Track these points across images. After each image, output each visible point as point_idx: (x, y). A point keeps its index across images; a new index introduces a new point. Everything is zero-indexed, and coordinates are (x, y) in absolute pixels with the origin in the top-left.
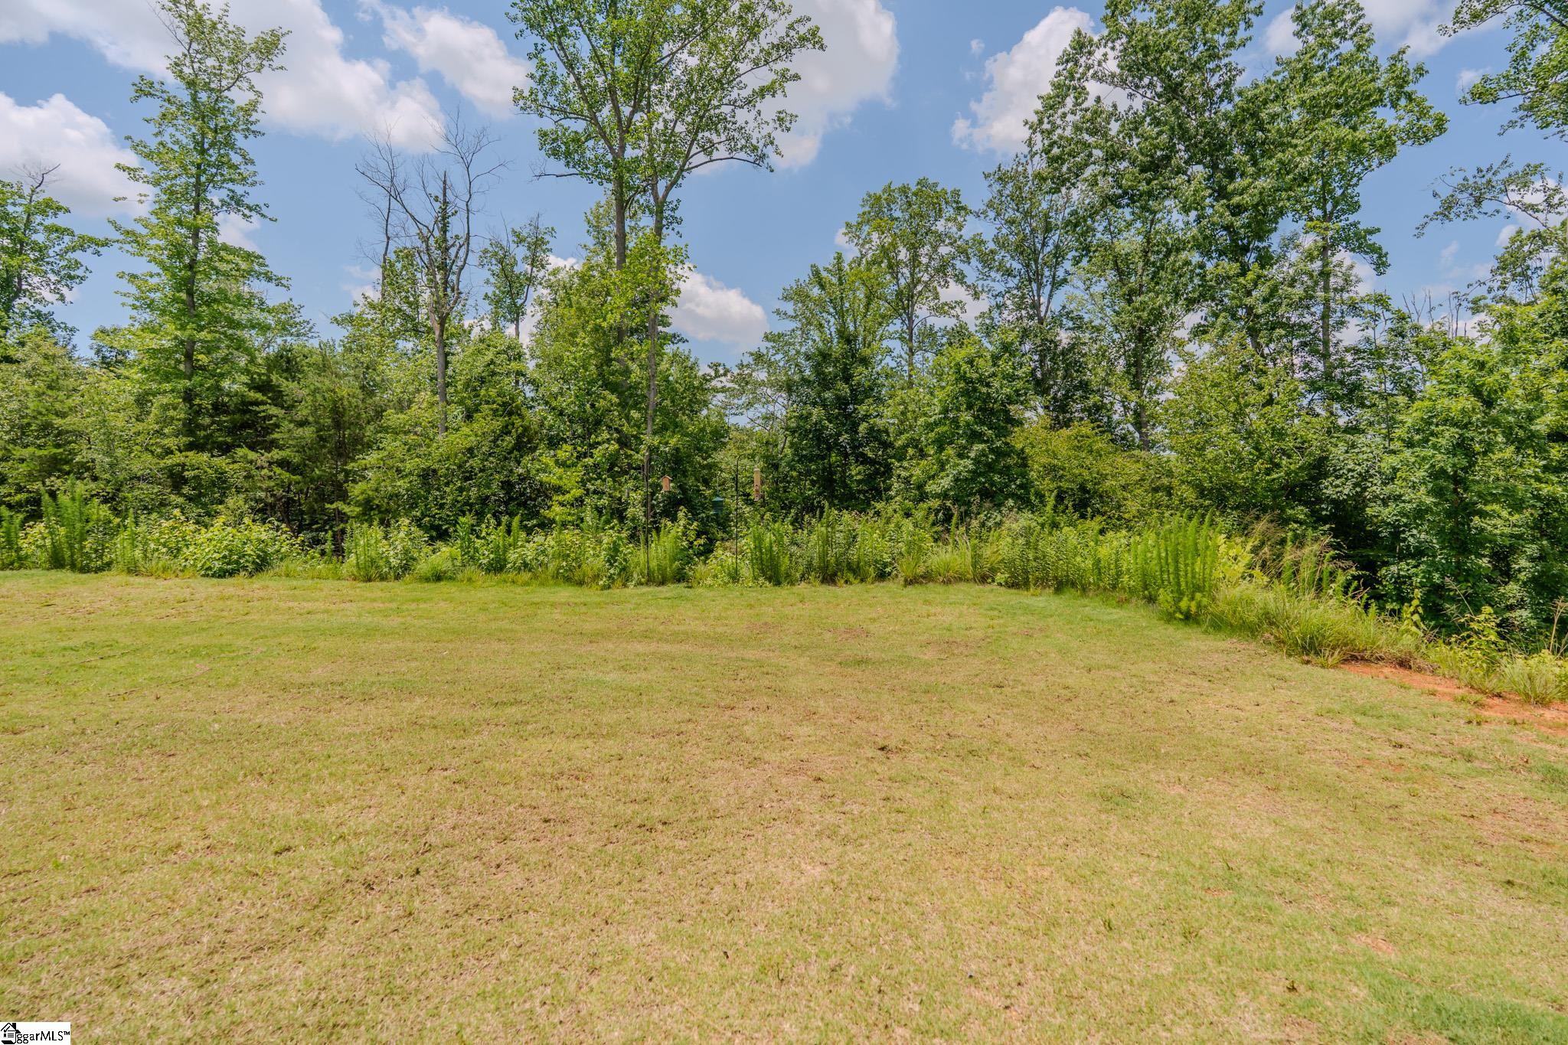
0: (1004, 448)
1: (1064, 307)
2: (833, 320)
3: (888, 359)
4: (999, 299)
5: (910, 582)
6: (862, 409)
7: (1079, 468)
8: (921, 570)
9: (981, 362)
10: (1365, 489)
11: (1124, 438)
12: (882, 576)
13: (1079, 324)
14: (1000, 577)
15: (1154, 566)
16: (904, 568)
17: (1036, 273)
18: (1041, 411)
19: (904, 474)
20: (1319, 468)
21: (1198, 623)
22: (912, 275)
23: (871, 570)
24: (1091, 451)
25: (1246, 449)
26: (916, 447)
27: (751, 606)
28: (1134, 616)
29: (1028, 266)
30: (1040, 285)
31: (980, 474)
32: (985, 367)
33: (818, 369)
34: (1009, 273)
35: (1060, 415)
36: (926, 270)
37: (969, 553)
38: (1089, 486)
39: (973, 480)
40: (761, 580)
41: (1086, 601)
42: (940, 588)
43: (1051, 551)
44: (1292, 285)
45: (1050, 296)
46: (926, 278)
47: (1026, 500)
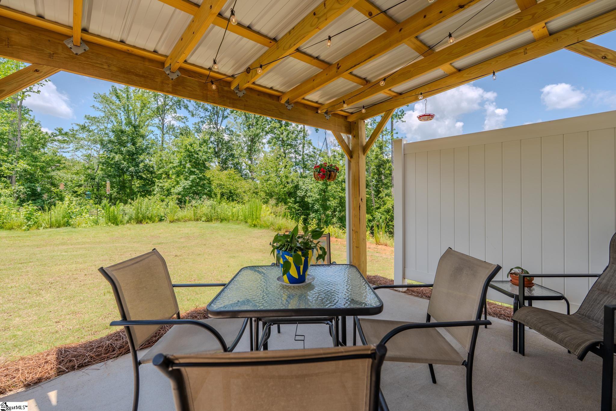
0: (203, 177)
1: (227, 126)
2: (123, 114)
3: (151, 135)
4: (202, 119)
5: (171, 222)
6: (142, 157)
7: (230, 185)
8: (176, 218)
9: (195, 145)
10: (307, 194)
11: (246, 175)
12: (161, 220)
13: (232, 133)
14: (203, 219)
15: (247, 213)
16: (169, 218)
17: (217, 112)
18: (217, 163)
19: (160, 185)
20: (297, 187)
21: (257, 227)
22: (165, 101)
23: (157, 219)
24: (234, 179)
25: (278, 181)
26: (166, 174)
27: (108, 233)
28: (242, 227)
29: (214, 108)
30: (218, 117)
31: (194, 186)
32: (196, 147)
33: (118, 137)
34: (206, 110)
35: (224, 165)
36: (171, 101)
37: (192, 212)
38: (232, 191)
39: (191, 188)
40: (110, 224)
41: (229, 224)
42: (183, 223)
43: (219, 210)
44: (292, 134)
45: (222, 121)
46: (171, 104)
47: (210, 195)
